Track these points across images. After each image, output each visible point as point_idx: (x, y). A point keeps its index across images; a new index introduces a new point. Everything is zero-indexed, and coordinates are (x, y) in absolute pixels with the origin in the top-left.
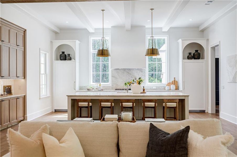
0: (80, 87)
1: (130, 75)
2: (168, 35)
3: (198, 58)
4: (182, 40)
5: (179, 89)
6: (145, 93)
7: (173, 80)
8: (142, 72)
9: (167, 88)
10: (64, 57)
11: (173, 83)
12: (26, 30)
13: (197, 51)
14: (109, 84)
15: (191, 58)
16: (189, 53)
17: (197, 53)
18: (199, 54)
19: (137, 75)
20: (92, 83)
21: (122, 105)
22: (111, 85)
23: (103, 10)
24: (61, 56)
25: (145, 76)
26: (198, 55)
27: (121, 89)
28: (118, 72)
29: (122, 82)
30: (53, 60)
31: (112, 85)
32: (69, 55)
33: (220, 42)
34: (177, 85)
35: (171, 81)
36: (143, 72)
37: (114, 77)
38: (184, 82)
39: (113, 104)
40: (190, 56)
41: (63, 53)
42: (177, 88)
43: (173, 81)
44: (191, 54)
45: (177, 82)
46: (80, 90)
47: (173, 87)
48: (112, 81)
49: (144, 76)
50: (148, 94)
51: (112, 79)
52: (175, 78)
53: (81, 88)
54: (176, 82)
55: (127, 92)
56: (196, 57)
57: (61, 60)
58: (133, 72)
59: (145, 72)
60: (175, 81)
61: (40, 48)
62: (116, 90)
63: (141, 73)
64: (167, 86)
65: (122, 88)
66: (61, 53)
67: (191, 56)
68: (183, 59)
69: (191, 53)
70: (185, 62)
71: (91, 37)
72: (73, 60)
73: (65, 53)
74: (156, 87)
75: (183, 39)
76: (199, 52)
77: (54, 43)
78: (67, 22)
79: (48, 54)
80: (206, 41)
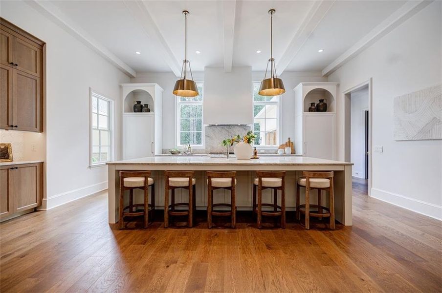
0: (163, 150)
1: (229, 134)
3: (325, 110)
4: (303, 85)
5: (295, 154)
6: (258, 158)
7: (287, 141)
9: (280, 152)
10: (140, 108)
12: (44, 43)
13: (321, 101)
14: (202, 146)
16: (312, 104)
17: (322, 103)
18: (325, 105)
20: (179, 145)
21: (210, 182)
22: (204, 148)
23: (186, 12)
24: (135, 107)
27: (217, 153)
28: (214, 130)
30: (122, 111)
31: (206, 148)
32: (146, 105)
33: (371, 79)
34: (292, 147)
35: (284, 143)
37: (209, 137)
38: (305, 144)
39: (193, 180)
40: (312, 107)
41: (139, 102)
42: (293, 152)
43: (287, 143)
44: (314, 105)
45: (293, 144)
46: (163, 154)
47: (288, 150)
48: (206, 142)
50: (262, 160)
51: (206, 140)
52: (289, 138)
53: (164, 152)
54: (291, 143)
55: (226, 157)
56: (322, 109)
57: (135, 112)
60: (289, 142)
61: (90, 88)
62: (211, 153)
64: (279, 148)
65: (219, 152)
66: (136, 103)
68: (304, 111)
69: (314, 103)
70: (306, 115)
72: (151, 113)
73: (141, 104)
74: (265, 150)
75: (304, 83)
76: (325, 102)
77: (123, 88)
78: (138, 53)
79: (113, 102)
80: (336, 86)
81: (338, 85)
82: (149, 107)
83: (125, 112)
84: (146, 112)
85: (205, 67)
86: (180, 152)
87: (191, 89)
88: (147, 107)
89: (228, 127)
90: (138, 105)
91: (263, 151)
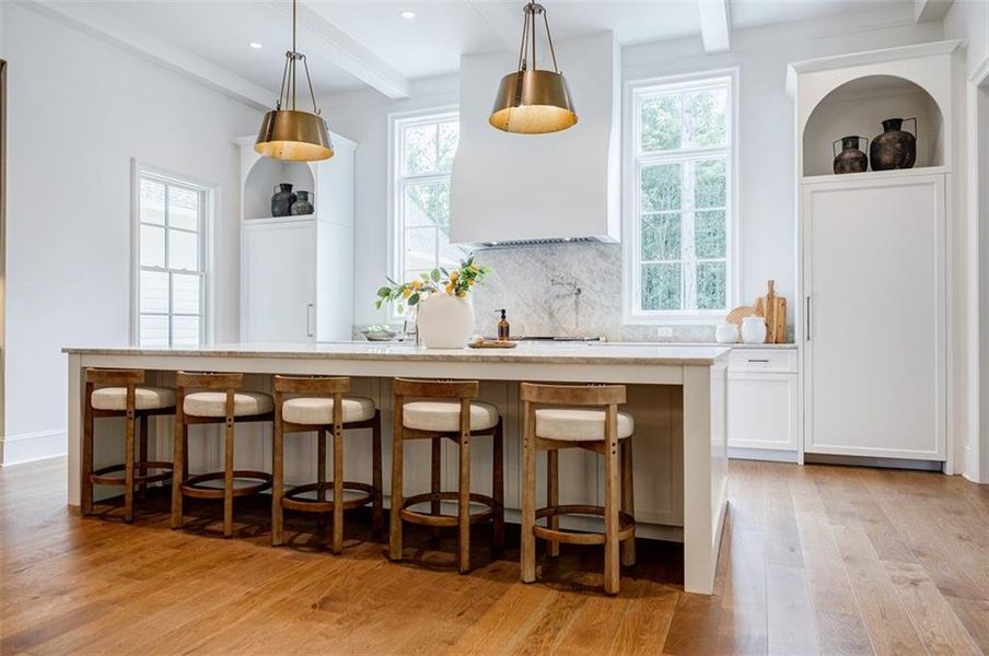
0: (353, 328)
2: (737, 69)
3: (905, 156)
4: (797, 69)
5: (793, 342)
7: (764, 292)
8: (606, 256)
9: (723, 334)
10: (290, 202)
11: (759, 311)
12: (3, 64)
13: (892, 125)
15: (857, 164)
16: (845, 141)
17: (890, 136)
18: (909, 141)
19: (582, 271)
24: (275, 201)
25: (620, 278)
26: (898, 145)
28: (501, 261)
29: (518, 305)
30: (239, 216)
32: (305, 194)
34: (781, 316)
35: (751, 302)
36: (613, 259)
40: (847, 155)
41: (287, 187)
42: (780, 331)
43: (760, 301)
44: (856, 146)
45: (784, 305)
47: (754, 328)
49: (615, 277)
52: (771, 284)
53: (356, 334)
54: (775, 304)
56: (886, 158)
57: (275, 215)
58: (566, 260)
59: (619, 259)
60: (771, 297)
61: (132, 160)
63: (599, 260)
64: (724, 322)
66: (279, 190)
67: (853, 155)
69: (856, 139)
70: (815, 188)
71: (398, 118)
73: (292, 190)
74: (675, 327)
76: (905, 128)
77: (242, 151)
78: (254, 45)
79: (212, 191)
80: (949, 56)
81: (961, 52)
82: (310, 201)
83: (246, 218)
84: (299, 214)
85: (462, 56)
86: (392, 335)
87: (300, 137)
88: (306, 199)
89: (545, 247)
90: (286, 196)
91: (669, 333)
